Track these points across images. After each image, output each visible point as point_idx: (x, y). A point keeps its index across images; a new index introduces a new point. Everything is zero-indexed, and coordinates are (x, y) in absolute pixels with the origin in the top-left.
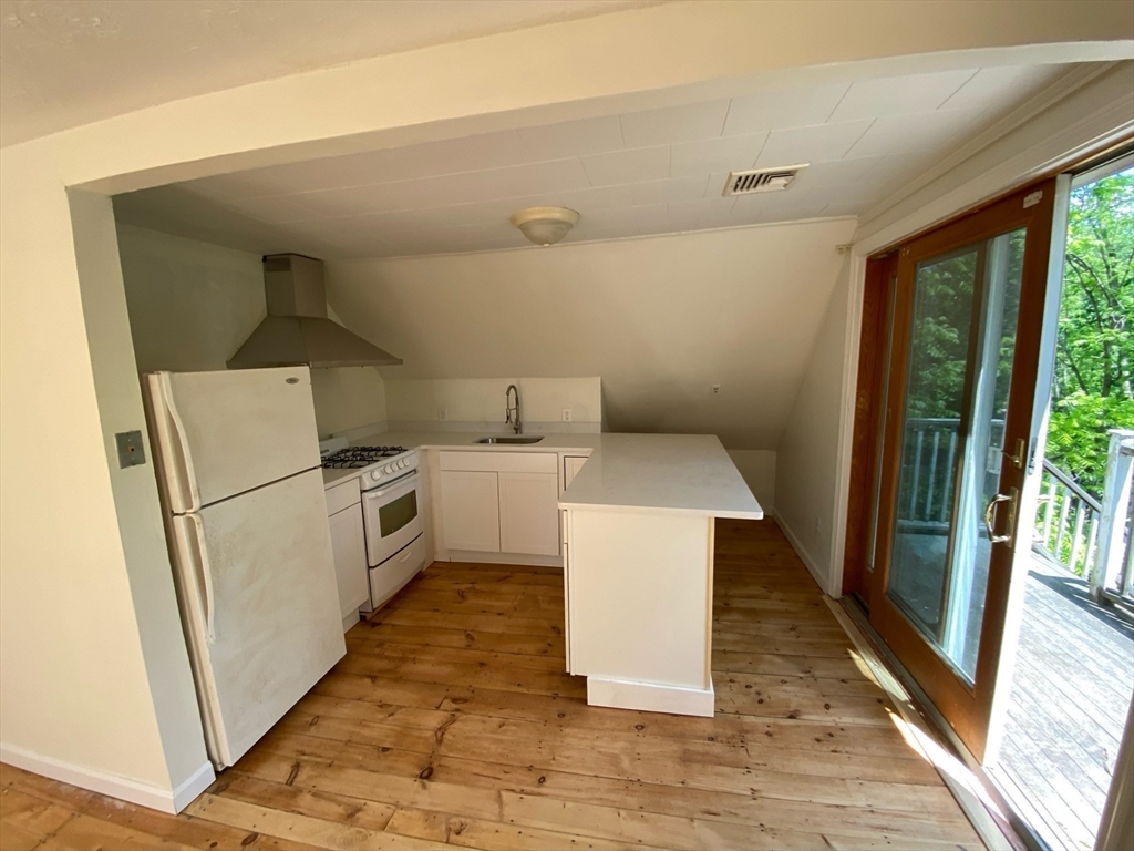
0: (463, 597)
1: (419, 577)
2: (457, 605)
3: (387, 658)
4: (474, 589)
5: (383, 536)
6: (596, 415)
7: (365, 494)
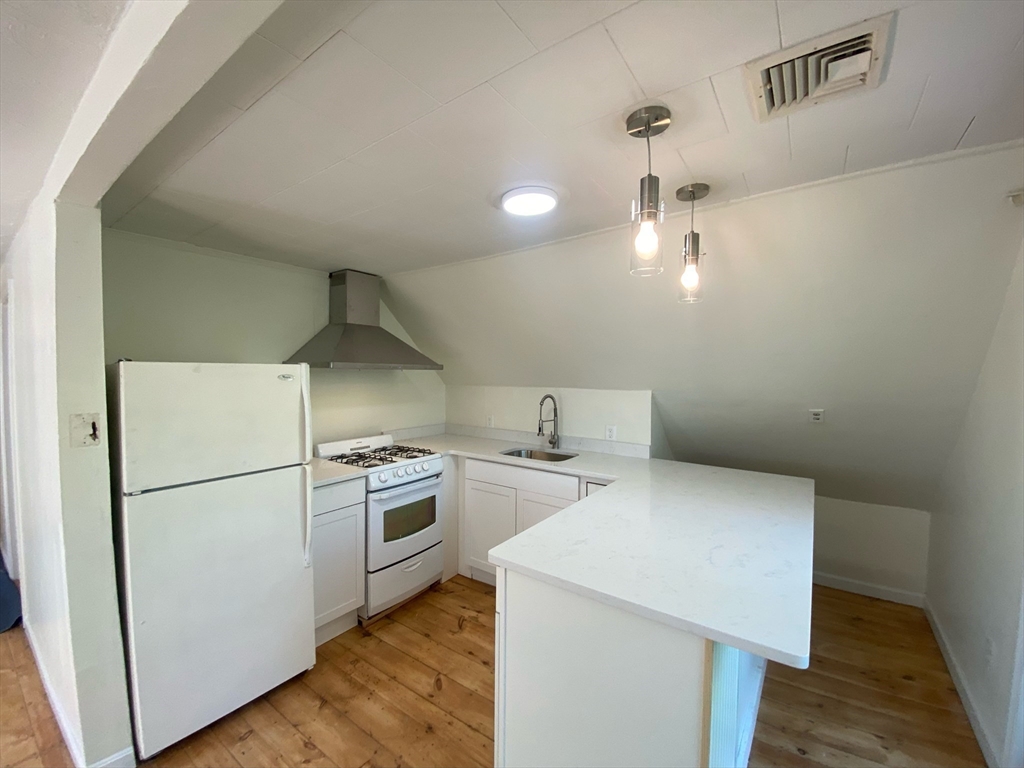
0: (460, 627)
1: (435, 588)
2: (450, 636)
3: (350, 681)
4: (476, 619)
5: (385, 541)
6: (646, 438)
7: (371, 495)
